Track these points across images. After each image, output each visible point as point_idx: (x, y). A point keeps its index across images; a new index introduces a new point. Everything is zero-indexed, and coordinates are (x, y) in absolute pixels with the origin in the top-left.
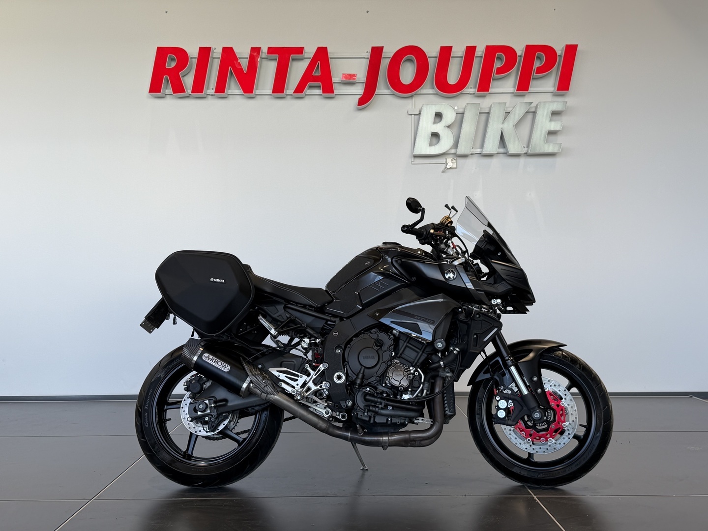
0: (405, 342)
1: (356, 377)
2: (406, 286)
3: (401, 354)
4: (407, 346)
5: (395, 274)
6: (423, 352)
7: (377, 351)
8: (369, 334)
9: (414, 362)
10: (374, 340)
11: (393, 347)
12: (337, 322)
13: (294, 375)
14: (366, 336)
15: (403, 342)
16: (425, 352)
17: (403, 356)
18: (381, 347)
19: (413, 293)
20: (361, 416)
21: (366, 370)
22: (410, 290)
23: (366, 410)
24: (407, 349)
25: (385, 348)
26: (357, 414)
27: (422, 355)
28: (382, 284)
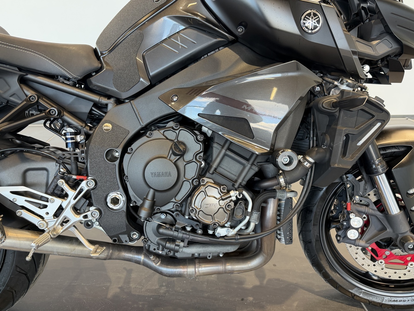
0: (223, 147)
1: (141, 202)
2: (228, 44)
3: (215, 169)
4: (225, 155)
5: (207, 20)
6: (253, 164)
7: (175, 164)
8: (162, 131)
9: (236, 181)
10: (171, 143)
11: (202, 154)
12: (110, 107)
13: (41, 198)
14: (157, 134)
15: (219, 147)
16: (255, 163)
17: (220, 170)
18: (182, 155)
19: (238, 57)
20: (155, 249)
21: (157, 194)
22: (232, 51)
23: (161, 247)
24: (227, 159)
25: (189, 156)
26: (149, 246)
27: (250, 168)
28: (183, 40)
